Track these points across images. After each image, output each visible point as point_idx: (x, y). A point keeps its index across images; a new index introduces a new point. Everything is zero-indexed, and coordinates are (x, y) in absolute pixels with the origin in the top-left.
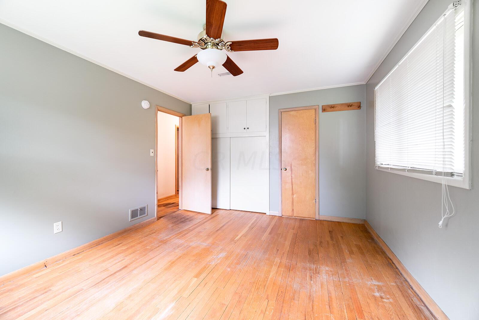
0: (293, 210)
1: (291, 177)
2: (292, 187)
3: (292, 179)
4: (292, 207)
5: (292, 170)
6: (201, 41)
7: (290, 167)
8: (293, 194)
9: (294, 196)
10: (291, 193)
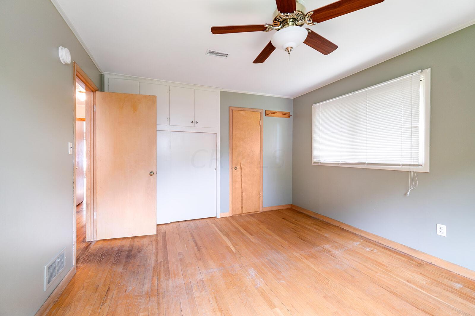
0: (242, 207)
1: (240, 176)
2: (242, 185)
3: (241, 177)
4: (241, 205)
5: (241, 169)
6: (275, 21)
7: (240, 166)
8: (242, 192)
9: (243, 194)
10: (240, 191)
